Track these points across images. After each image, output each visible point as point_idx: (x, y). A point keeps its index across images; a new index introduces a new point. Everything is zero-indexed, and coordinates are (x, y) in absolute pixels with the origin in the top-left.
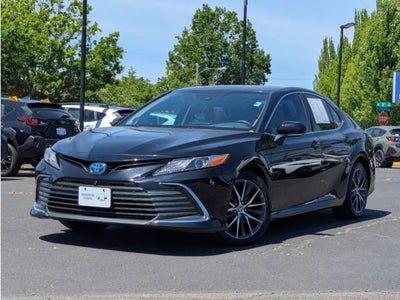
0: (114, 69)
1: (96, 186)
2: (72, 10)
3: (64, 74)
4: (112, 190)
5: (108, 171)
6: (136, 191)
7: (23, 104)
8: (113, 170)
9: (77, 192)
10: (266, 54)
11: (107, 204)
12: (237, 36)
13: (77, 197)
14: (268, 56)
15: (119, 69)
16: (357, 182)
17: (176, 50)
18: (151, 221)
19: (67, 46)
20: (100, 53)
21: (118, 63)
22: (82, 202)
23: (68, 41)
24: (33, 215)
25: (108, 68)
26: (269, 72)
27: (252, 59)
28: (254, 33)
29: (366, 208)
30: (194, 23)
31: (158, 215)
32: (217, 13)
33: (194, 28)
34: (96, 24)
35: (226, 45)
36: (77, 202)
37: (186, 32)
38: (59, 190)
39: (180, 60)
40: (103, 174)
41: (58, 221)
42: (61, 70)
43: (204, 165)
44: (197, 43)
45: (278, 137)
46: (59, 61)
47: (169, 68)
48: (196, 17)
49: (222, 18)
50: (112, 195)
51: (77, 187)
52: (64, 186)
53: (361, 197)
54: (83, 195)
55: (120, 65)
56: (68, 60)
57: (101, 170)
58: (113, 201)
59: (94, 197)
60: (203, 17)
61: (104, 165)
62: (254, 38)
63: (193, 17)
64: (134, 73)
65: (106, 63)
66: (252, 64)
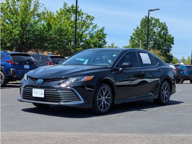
0: (103, 43)
1: (39, 88)
2: (87, 19)
3: (83, 45)
4: (45, 90)
5: (44, 82)
6: (54, 91)
7: (48, 57)
8: (46, 82)
9: (32, 91)
10: (172, 36)
11: (43, 96)
12: (159, 29)
13: (32, 93)
14: (173, 37)
15: (105, 43)
16: (164, 89)
17: (133, 35)
18: (59, 103)
19: (84, 34)
20: (97, 36)
21: (105, 40)
22: (34, 95)
23: (84, 32)
24: (18, 101)
25: (101, 42)
26: (173, 44)
27: (166, 38)
28: (167, 27)
29: (170, 100)
30: (141, 24)
31: (63, 100)
32: (151, 19)
33: (141, 26)
34: (96, 24)
35: (155, 33)
36: (32, 95)
37: (138, 28)
38: (26, 90)
39: (135, 39)
40: (42, 84)
41: (32, 103)
42: (82, 44)
43: (82, 80)
44: (143, 32)
45: (121, 69)
46: (81, 40)
47: (130, 42)
48: (142, 21)
49: (153, 21)
50: (45, 92)
51: (32, 89)
52: (28, 89)
53: (166, 95)
54: (34, 92)
55: (106, 41)
56: (85, 39)
57: (41, 82)
58: (45, 95)
59: (38, 93)
60: (145, 21)
61: (42, 80)
62: (167, 30)
63: (141, 21)
64: (114, 44)
65: (100, 40)
66: (165, 40)
